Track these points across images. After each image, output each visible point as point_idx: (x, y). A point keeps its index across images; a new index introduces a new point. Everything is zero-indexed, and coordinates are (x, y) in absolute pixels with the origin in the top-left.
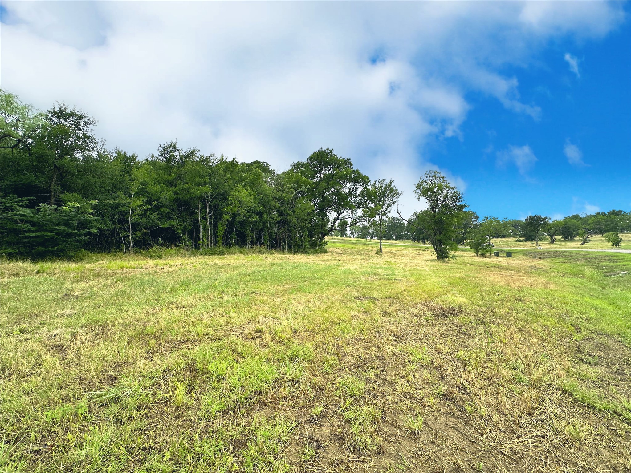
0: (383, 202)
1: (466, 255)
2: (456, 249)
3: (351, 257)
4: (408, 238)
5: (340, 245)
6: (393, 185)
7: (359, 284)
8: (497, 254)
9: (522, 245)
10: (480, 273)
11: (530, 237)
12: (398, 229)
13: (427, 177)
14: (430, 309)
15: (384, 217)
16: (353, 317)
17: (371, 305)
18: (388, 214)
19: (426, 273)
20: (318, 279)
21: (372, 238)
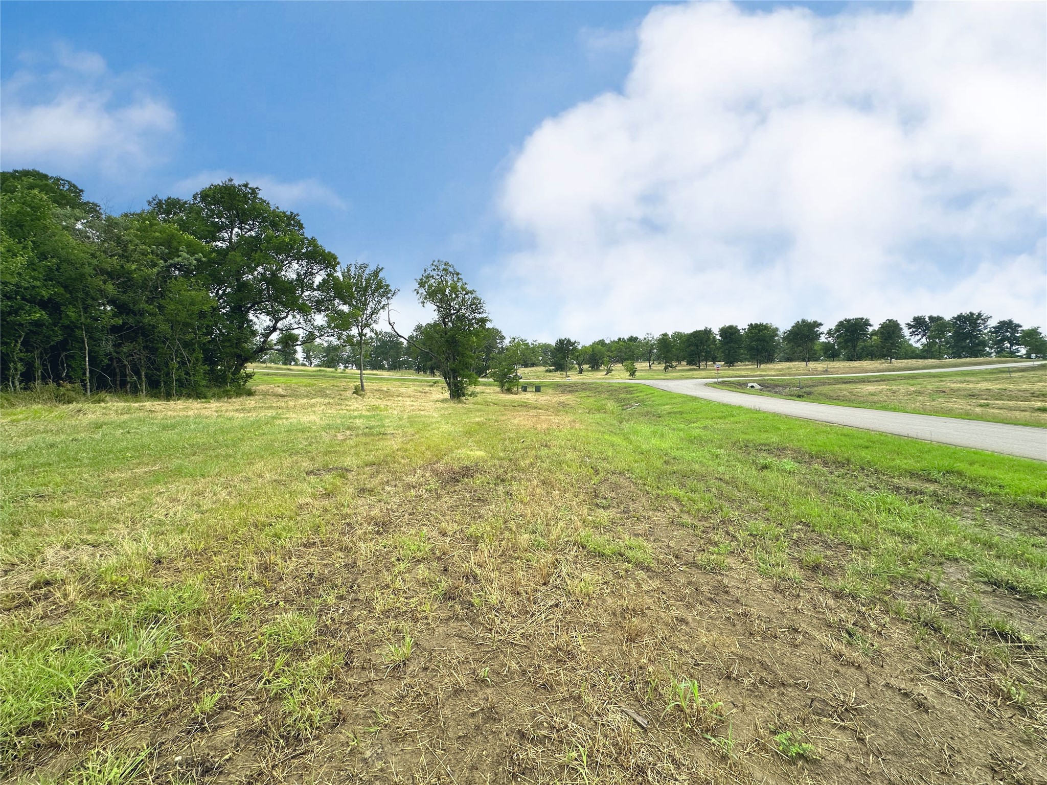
0: (365, 304)
1: (488, 391)
2: (476, 383)
3: (305, 401)
4: (409, 368)
5: (282, 379)
6: (381, 275)
7: (317, 449)
8: (525, 389)
9: (551, 376)
10: (504, 415)
11: (560, 366)
12: (392, 352)
13: (434, 270)
14: (435, 473)
15: (367, 331)
16: (301, 507)
17: (338, 482)
18: (374, 325)
19: (434, 420)
20: (228, 447)
21: (346, 367)
